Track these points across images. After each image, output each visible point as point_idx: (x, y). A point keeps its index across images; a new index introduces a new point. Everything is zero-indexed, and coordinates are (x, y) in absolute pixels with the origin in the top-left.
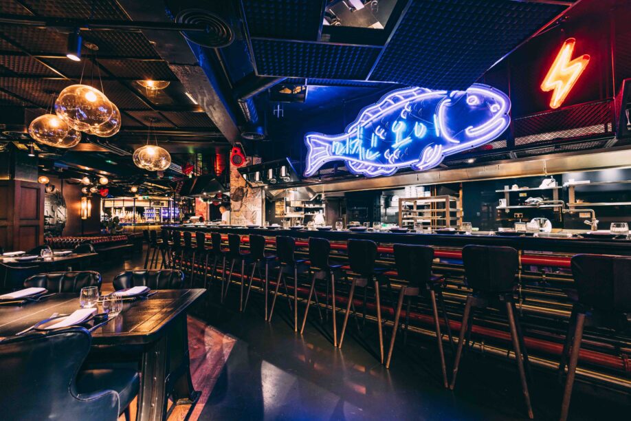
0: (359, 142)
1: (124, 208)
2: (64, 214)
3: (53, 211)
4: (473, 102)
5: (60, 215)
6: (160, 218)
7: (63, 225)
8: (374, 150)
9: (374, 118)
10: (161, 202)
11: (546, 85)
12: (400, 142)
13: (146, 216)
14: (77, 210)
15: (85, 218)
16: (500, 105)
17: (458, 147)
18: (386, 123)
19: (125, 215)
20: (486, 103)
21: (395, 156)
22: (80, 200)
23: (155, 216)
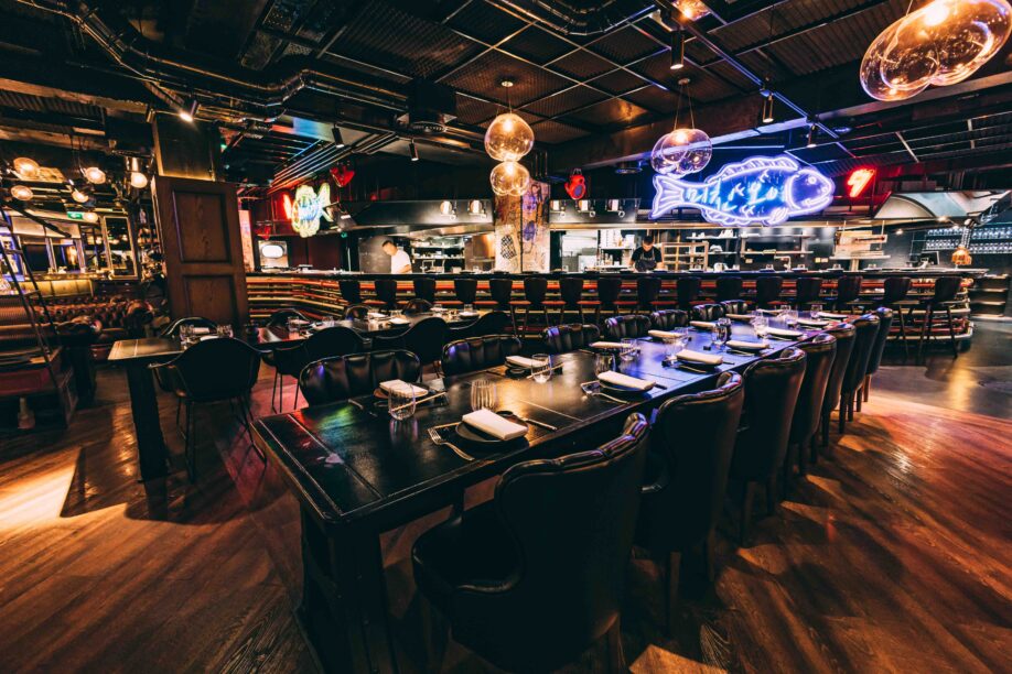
0: (717, 192)
4: (811, 181)
8: (731, 203)
9: (735, 175)
11: (850, 183)
12: (754, 201)
16: (828, 186)
17: (799, 212)
18: (745, 181)
20: (819, 185)
21: (750, 210)
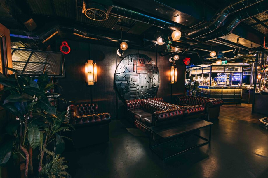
1: (203, 75)
2: (157, 80)
3: (150, 78)
5: (154, 81)
6: (230, 82)
7: (157, 89)
10: (236, 68)
13: (218, 81)
14: (168, 77)
15: (173, 83)
19: (203, 79)
22: (170, 69)
23: (226, 80)
